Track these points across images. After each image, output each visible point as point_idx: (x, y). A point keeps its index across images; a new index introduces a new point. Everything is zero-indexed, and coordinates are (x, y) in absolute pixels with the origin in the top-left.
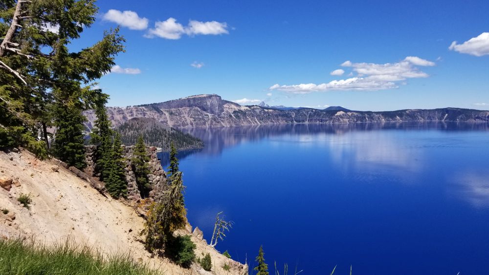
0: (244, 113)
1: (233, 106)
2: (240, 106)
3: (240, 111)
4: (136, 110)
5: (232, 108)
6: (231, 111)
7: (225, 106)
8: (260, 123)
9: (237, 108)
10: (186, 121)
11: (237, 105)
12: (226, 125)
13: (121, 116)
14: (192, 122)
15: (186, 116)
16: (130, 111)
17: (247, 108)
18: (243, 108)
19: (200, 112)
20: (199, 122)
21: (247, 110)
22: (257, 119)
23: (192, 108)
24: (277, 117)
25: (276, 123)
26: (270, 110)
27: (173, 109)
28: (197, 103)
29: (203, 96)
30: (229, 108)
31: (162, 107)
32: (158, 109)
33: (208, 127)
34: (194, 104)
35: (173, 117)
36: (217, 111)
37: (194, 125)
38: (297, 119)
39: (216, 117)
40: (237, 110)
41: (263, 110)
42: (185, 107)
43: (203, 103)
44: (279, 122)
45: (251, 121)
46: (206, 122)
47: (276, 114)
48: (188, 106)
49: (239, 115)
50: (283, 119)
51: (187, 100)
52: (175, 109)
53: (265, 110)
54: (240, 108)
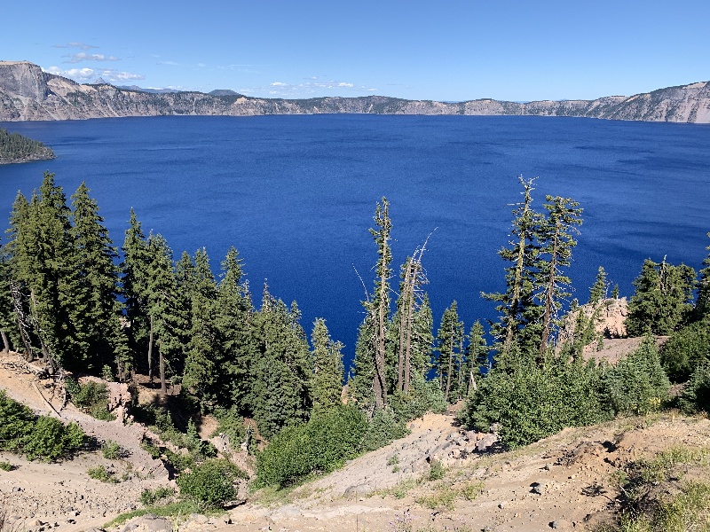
0: (88, 98)
1: (65, 85)
2: (77, 84)
3: (78, 94)
5: (63, 88)
6: (62, 94)
7: (49, 83)
8: (119, 114)
9: (73, 89)
11: (73, 83)
17: (91, 88)
18: (84, 89)
19: (1, 93)
20: (5, 111)
21: (92, 92)
22: (113, 108)
24: (146, 105)
25: (145, 114)
26: (131, 93)
29: (4, 64)
30: (57, 87)
33: (24, 120)
36: (37, 93)
38: (178, 108)
39: (37, 104)
40: (74, 91)
41: (120, 93)
43: (6, 78)
44: (150, 112)
45: (102, 111)
46: (19, 112)
47: (143, 99)
49: (79, 99)
50: (154, 108)
53: (123, 92)
54: (78, 88)
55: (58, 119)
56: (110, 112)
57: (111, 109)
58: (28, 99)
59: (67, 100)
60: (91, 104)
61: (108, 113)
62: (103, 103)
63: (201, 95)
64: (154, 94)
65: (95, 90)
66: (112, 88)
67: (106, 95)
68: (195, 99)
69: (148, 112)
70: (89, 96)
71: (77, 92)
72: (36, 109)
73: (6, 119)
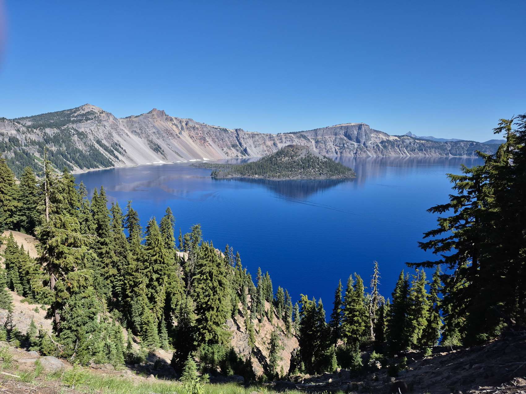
0: (392, 144)
1: (381, 136)
2: (389, 136)
3: (388, 141)
4: (285, 137)
5: (379, 138)
6: (378, 141)
7: (372, 135)
8: (410, 154)
9: (385, 138)
10: (331, 149)
11: (386, 134)
12: (372, 155)
13: (272, 142)
14: (337, 150)
15: (331, 144)
16: (280, 138)
17: (397, 138)
18: (391, 138)
19: (345, 140)
20: (344, 150)
21: (397, 141)
22: (407, 151)
23: (338, 137)
24: (430, 149)
25: (428, 155)
26: (422, 141)
27: (319, 138)
28: (344, 131)
29: (350, 125)
30: (376, 137)
31: (309, 135)
32: (305, 136)
33: (353, 156)
34: (341, 132)
35: (319, 145)
36: (364, 141)
37: (339, 153)
38: (454, 152)
39: (362, 147)
40: (385, 140)
41: (415, 141)
42: (331, 136)
43: (350, 132)
44: (432, 154)
45: (400, 152)
46: (352, 151)
47: (429, 145)
48: (334, 135)
49: (387, 145)
50: (436, 151)
51: (334, 128)
52: (321, 137)
53: (416, 141)
54: (388, 138)
55: (371, 156)
56: (404, 152)
58: (358, 144)
59: (380, 145)
60: (394, 148)
61: (403, 153)
62: (401, 147)
63: (474, 143)
64: (437, 142)
65: (398, 139)
66: (410, 138)
67: (405, 142)
68: (468, 146)
69: (431, 154)
70: (394, 143)
71: (387, 140)
72: (361, 150)
73: (344, 155)
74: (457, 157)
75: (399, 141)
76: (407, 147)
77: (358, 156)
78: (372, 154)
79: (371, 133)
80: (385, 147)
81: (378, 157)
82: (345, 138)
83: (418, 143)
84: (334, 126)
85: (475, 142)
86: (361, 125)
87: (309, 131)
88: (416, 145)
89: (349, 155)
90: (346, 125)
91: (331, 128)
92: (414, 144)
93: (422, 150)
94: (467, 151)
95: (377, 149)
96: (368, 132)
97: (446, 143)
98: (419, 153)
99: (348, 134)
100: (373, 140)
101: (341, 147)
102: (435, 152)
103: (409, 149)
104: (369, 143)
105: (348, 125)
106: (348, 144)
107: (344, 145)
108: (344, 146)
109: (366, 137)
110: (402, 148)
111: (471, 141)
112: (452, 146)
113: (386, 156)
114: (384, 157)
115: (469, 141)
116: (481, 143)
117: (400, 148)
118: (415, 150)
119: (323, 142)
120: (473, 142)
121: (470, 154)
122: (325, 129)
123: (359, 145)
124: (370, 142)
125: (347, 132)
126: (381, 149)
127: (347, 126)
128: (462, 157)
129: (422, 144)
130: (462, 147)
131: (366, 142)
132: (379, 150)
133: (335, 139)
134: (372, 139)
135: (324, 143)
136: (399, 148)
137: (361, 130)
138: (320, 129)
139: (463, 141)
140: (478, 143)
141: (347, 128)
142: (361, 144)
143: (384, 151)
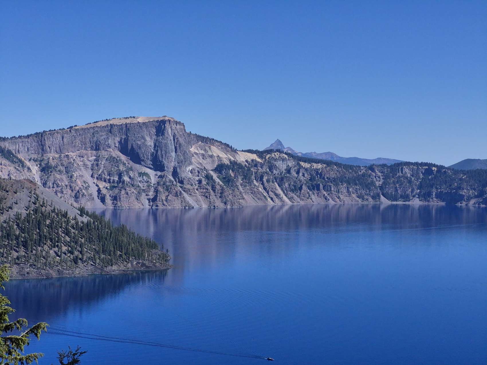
1: (216, 151)
2: (235, 151)
3: (235, 165)
5: (211, 156)
6: (210, 166)
7: (193, 149)
8: (291, 199)
9: (225, 157)
10: (87, 188)
11: (227, 147)
14: (104, 191)
15: (87, 175)
17: (254, 157)
18: (242, 158)
19: (124, 164)
20: (123, 192)
21: (254, 164)
22: (282, 189)
23: (103, 153)
24: (337, 185)
25: (333, 200)
26: (315, 166)
27: (52, 156)
28: (118, 139)
29: (135, 121)
30: (203, 155)
31: (21, 149)
32: (9, 152)
33: (147, 207)
34: (110, 141)
35: (52, 178)
36: (173, 164)
37: (108, 200)
38: (390, 190)
39: (170, 181)
40: (227, 162)
41: (299, 164)
42: (85, 152)
43: (134, 141)
44: (342, 197)
45: (265, 194)
46: (144, 194)
47: (332, 175)
48: (92, 149)
49: (232, 175)
50: (351, 190)
51: (92, 131)
52: (57, 156)
53: (302, 164)
54: (234, 157)
55: (196, 206)
56: (277, 195)
57: (279, 191)
58: (159, 173)
59: (215, 176)
60: (250, 183)
61: (274, 197)
62: (268, 181)
63: (434, 168)
64: (351, 167)
65: (259, 160)
66: (286, 156)
67: (276, 167)
68: (421, 176)
69: (339, 198)
70: (249, 170)
71: (231, 162)
72: (167, 190)
73: (124, 204)
74: (400, 203)
75: (262, 166)
76: (281, 181)
77: (161, 207)
78: (197, 201)
79: (189, 143)
80: (227, 180)
81: (212, 208)
82: (123, 158)
83: (306, 170)
84: (92, 125)
85: (434, 165)
86: (163, 122)
87: (20, 137)
88: (303, 175)
89: (137, 206)
90: (124, 122)
91: (83, 129)
92: (298, 173)
93: (318, 189)
94: (420, 187)
95: (210, 188)
96: (181, 140)
97: (371, 168)
98: (313, 197)
99: (130, 147)
100: (196, 162)
101: (114, 182)
102: (348, 191)
103: (287, 185)
104: (186, 172)
105: (128, 121)
106: (131, 174)
107: (120, 175)
108: (121, 180)
109: (177, 156)
110: (271, 183)
111: (426, 164)
112: (386, 177)
113: (232, 205)
114: (229, 207)
115: (422, 164)
116: (448, 168)
117: (266, 184)
118: (301, 188)
119: (62, 169)
120: (430, 165)
121: (426, 196)
122: (67, 133)
123: (160, 177)
124: (190, 168)
125: (126, 140)
126: (218, 187)
127: (126, 125)
128: (410, 203)
129: (317, 171)
130: (407, 178)
131: (180, 167)
132: (214, 189)
133: (97, 160)
134: (193, 160)
135: (67, 172)
136: (263, 184)
137: (163, 134)
138: (52, 133)
139: (408, 164)
140: (442, 167)
141: (126, 129)
142: (165, 173)
143: (228, 192)
